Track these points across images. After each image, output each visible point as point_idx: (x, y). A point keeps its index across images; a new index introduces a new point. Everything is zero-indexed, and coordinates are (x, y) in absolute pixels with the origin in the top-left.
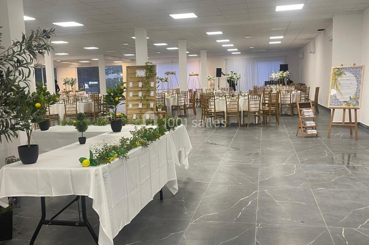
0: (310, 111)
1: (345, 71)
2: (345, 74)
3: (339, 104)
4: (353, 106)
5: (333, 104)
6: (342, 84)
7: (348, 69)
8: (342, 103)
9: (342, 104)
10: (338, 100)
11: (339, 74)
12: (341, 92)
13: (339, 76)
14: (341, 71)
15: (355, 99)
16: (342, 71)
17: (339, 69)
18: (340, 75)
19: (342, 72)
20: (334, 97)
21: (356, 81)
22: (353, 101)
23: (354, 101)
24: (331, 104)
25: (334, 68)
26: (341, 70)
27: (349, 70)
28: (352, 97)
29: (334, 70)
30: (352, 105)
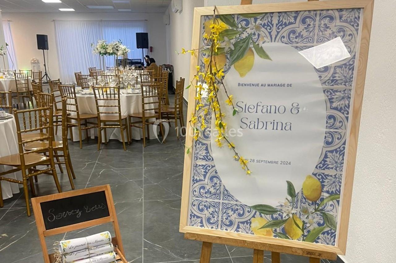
0: (98, 245)
1: (263, 31)
2: (262, 52)
3: (234, 217)
4: (305, 238)
5: (206, 213)
6: (247, 109)
7: (281, 24)
8: (247, 215)
9: (249, 222)
10: (227, 195)
11: (231, 52)
12: (244, 156)
13: (233, 62)
14: (244, 36)
15: (314, 203)
16: (249, 31)
17: (233, 25)
18: (238, 58)
19: (250, 37)
20: (207, 180)
21: (323, 97)
22: (305, 211)
23: (311, 209)
24: (193, 216)
25: (207, 17)
26: (244, 29)
27: (285, 31)
28: (297, 190)
29: (204, 27)
30: (300, 232)
